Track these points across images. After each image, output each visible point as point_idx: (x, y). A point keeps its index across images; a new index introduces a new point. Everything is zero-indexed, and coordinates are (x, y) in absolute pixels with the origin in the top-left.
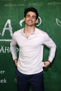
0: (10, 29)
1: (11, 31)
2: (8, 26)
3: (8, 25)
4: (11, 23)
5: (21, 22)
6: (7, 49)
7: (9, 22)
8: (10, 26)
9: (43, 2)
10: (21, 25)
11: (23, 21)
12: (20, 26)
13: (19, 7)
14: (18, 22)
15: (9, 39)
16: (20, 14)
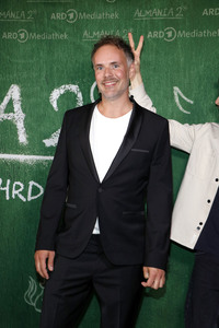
0: (19, 117)
1: (20, 125)
2: (10, 108)
3: (11, 102)
4: (21, 96)
5: (56, 94)
7: (15, 92)
8: (17, 107)
9: (133, 27)
10: (55, 105)
11: (62, 92)
12: (52, 108)
13: (50, 43)
14: (45, 94)
15: (13, 153)
16: (51, 68)
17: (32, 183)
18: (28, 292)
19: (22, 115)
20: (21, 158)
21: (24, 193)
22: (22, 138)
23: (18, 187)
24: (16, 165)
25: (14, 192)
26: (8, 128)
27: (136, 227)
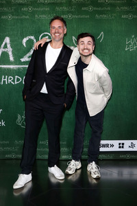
0: (9, 50)
1: (10, 53)
2: (6, 46)
3: (6, 44)
4: (10, 41)
5: (25, 40)
6: (5, 78)
7: (7, 40)
8: (9, 46)
10: (25, 45)
11: (27, 39)
13: (21, 20)
14: (20, 40)
15: (8, 65)
16: (22, 30)
17: (16, 77)
18: (18, 120)
19: (11, 49)
20: (11, 67)
21: (14, 81)
22: (11, 59)
23: (11, 79)
24: (9, 70)
25: (9, 81)
26: (5, 54)
27: (60, 91)
